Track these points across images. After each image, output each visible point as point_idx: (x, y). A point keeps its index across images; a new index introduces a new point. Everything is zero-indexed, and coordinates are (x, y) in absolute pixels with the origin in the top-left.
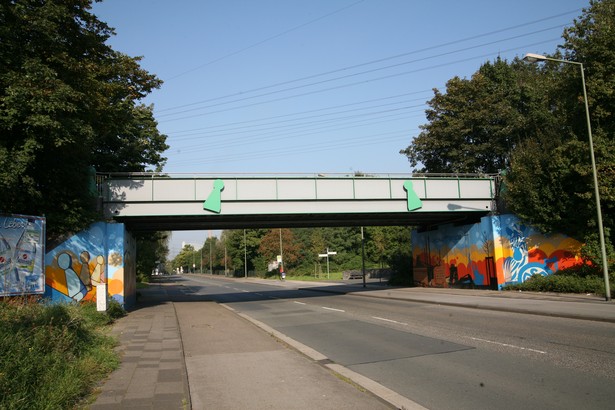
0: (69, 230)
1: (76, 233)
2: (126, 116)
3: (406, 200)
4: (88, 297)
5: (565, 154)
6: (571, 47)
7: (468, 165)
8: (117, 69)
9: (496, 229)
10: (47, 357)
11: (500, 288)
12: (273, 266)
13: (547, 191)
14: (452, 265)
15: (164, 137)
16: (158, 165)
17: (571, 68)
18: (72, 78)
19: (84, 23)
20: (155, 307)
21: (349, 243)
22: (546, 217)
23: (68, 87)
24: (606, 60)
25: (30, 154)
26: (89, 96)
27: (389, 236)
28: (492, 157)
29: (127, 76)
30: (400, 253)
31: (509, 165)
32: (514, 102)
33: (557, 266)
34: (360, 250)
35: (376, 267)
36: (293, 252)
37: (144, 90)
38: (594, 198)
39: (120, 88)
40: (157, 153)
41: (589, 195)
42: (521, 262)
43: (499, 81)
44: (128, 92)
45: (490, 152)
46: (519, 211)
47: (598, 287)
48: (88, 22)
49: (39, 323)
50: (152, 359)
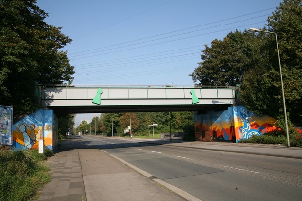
0: (25, 113)
1: (29, 114)
2: (53, 57)
3: (192, 99)
4: (34, 147)
5: (268, 77)
6: (271, 25)
7: (222, 82)
8: (49, 33)
9: (235, 113)
10: (14, 177)
11: (237, 142)
12: (126, 131)
13: (260, 95)
14: (214, 130)
15: (73, 67)
16: (69, 81)
17: (271, 35)
18: (27, 37)
19: (33, 10)
20: (68, 151)
21: (163, 120)
22: (259, 107)
23: (24, 42)
24: (287, 32)
25: (5, 75)
26: (35, 46)
27: (183, 116)
28: (233, 78)
29: (54, 37)
30: (188, 125)
31: (241, 82)
32: (244, 52)
33: (264, 131)
34: (169, 123)
35: (177, 131)
36: (136, 124)
37: (63, 44)
38: (282, 98)
39: (51, 43)
40: (69, 75)
41: (279, 97)
42: (247, 129)
43: (237, 41)
44: (55, 45)
45: (232, 76)
46: (246, 104)
47: (284, 141)
48: (35, 10)
49: (10, 159)
50: (67, 177)
